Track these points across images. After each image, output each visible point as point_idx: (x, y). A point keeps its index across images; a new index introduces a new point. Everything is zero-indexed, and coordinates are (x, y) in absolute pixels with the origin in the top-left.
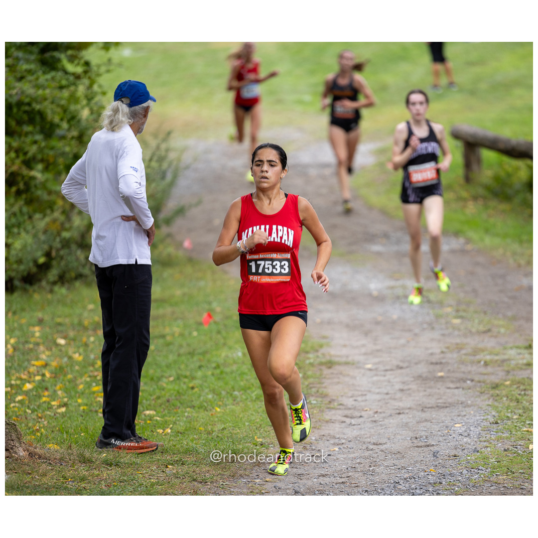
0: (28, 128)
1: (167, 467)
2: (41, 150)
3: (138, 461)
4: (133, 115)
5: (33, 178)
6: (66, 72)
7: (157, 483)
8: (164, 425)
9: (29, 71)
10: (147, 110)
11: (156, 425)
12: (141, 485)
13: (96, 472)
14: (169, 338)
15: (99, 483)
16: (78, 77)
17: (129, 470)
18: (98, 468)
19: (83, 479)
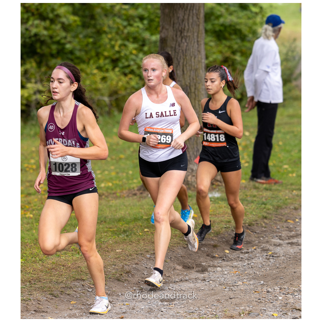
0: (234, 37)
1: (293, 191)
2: (239, 47)
3: (280, 188)
4: (274, 31)
5: (235, 60)
6: (251, 12)
7: (289, 199)
8: (292, 172)
9: (235, 11)
10: (280, 29)
11: (289, 172)
12: (281, 199)
13: (261, 193)
14: (296, 133)
15: (262, 198)
16: (257, 14)
17: (276, 193)
18: (261, 191)
19: (255, 196)
